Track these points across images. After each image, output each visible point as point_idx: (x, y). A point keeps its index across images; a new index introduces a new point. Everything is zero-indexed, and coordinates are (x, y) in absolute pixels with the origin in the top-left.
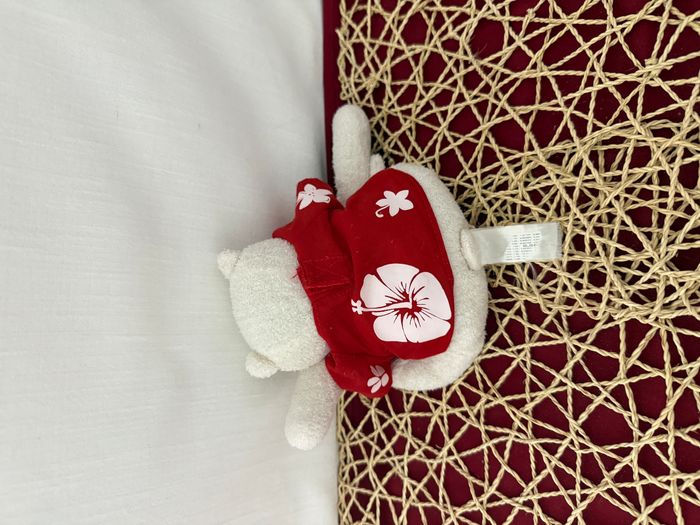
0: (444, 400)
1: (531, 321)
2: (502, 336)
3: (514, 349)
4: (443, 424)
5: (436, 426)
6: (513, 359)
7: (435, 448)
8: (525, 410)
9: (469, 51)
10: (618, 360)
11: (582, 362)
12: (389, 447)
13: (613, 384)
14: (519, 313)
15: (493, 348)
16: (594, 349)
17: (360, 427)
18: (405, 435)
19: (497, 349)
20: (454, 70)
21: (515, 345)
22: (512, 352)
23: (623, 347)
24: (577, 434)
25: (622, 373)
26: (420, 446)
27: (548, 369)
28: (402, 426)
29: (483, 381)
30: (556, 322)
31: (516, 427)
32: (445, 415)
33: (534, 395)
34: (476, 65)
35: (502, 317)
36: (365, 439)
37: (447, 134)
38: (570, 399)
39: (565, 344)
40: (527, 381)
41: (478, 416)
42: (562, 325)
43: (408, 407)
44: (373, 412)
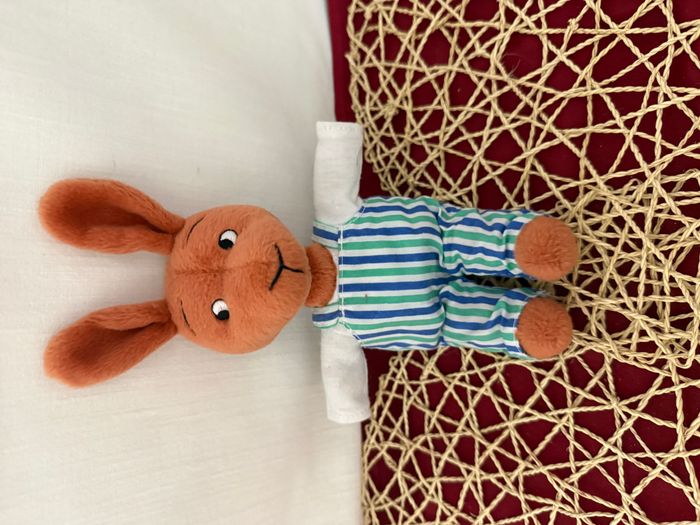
0: (477, 466)
1: (573, 383)
2: (540, 399)
3: (555, 413)
4: (477, 490)
5: (469, 492)
6: (554, 424)
7: (469, 515)
8: (571, 481)
9: (502, 69)
10: (675, 429)
11: (633, 430)
12: (418, 512)
13: (670, 457)
14: (559, 374)
15: (530, 411)
16: (647, 417)
17: (386, 491)
18: (436, 500)
19: (535, 413)
20: (486, 92)
21: (556, 408)
22: (553, 416)
23: (680, 415)
24: (631, 507)
25: (680, 444)
26: (452, 513)
27: (594, 436)
28: (432, 490)
29: (521, 447)
30: (601, 385)
31: (560, 499)
32: (479, 481)
33: (579, 464)
34: (513, 84)
35: (541, 377)
36: (391, 503)
37: (484, 162)
38: (621, 471)
39: (613, 410)
40: (571, 449)
41: (516, 483)
42: (609, 390)
43: (437, 471)
44: (399, 475)
